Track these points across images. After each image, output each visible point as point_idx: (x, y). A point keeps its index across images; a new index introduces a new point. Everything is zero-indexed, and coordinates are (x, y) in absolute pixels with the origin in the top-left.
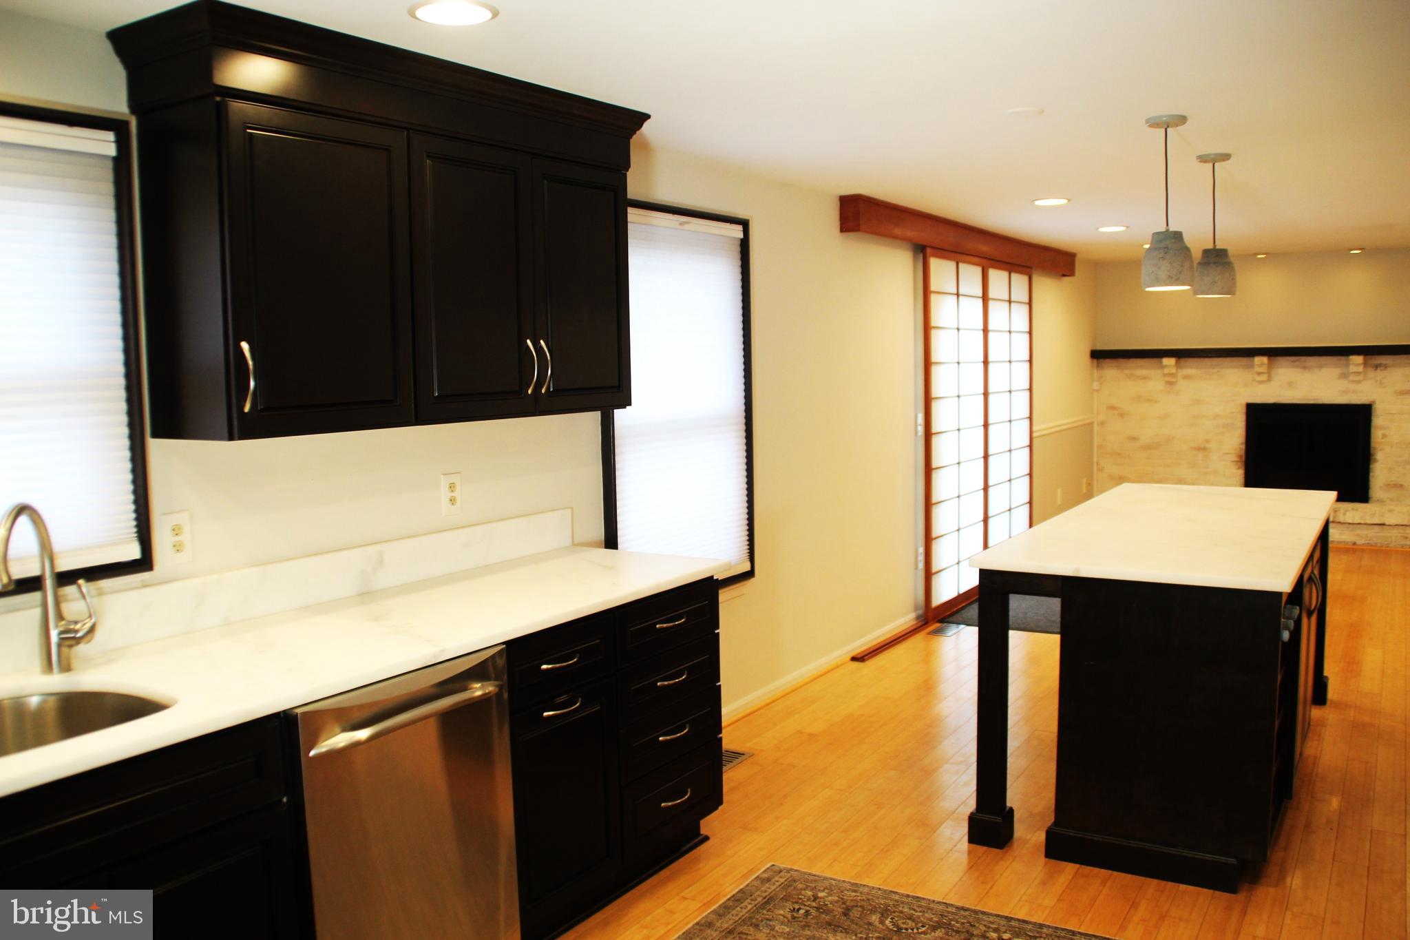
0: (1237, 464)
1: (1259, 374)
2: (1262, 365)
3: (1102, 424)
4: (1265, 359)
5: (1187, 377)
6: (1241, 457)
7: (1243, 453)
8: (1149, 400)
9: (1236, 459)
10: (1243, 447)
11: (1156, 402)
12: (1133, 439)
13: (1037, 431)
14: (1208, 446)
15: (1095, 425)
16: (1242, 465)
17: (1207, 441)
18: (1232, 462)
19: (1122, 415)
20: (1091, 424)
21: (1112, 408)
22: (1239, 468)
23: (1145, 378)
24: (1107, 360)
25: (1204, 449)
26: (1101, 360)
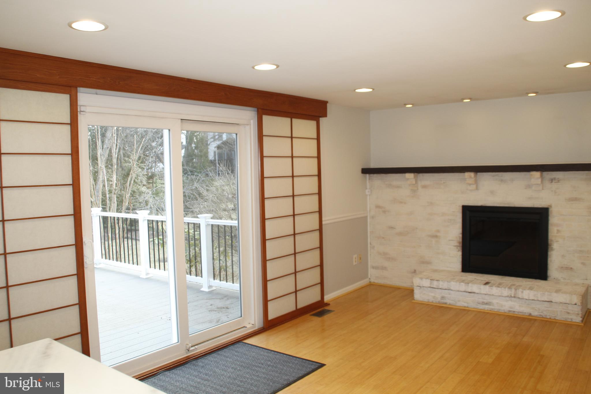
0: (457, 248)
1: (470, 184)
2: (470, 177)
3: (373, 217)
4: (472, 174)
5: (424, 187)
6: (459, 243)
7: (461, 240)
8: (401, 202)
9: (458, 244)
10: (461, 236)
11: (405, 203)
12: (392, 228)
13: (326, 220)
14: (438, 234)
15: (369, 218)
16: (460, 248)
17: (438, 231)
18: (455, 246)
19: (384, 212)
20: (366, 217)
21: (378, 207)
22: (458, 251)
23: (398, 187)
24: (375, 175)
25: (436, 236)
26: (372, 175)
